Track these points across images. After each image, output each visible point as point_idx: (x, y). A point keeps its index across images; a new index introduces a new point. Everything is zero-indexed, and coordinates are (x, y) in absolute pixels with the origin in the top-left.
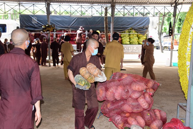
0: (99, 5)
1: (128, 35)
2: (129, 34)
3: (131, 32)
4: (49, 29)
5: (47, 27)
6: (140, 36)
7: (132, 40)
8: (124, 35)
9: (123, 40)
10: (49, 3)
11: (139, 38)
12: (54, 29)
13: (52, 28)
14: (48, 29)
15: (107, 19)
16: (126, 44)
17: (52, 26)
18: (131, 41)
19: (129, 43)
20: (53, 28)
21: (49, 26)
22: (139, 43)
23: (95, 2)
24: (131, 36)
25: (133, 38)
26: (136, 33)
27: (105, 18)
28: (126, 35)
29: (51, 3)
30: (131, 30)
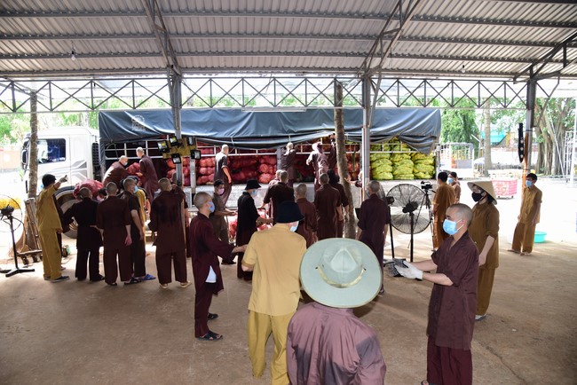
0: (329, 75)
1: (389, 155)
2: (391, 154)
3: (398, 148)
4: (180, 150)
5: (173, 144)
6: (419, 156)
7: (400, 167)
8: (379, 156)
9: (377, 169)
10: (177, 74)
11: (416, 163)
12: (195, 150)
13: (187, 148)
14: (174, 151)
15: (342, 116)
16: (384, 180)
17: (188, 143)
18: (396, 172)
19: (391, 176)
20: (192, 148)
21: (180, 142)
22: (418, 175)
23: (312, 69)
24: (397, 158)
25: (402, 164)
26: (410, 151)
27: (335, 113)
28: (383, 156)
29: (185, 76)
30: (395, 141)
